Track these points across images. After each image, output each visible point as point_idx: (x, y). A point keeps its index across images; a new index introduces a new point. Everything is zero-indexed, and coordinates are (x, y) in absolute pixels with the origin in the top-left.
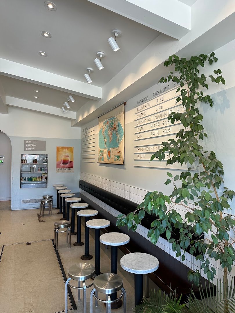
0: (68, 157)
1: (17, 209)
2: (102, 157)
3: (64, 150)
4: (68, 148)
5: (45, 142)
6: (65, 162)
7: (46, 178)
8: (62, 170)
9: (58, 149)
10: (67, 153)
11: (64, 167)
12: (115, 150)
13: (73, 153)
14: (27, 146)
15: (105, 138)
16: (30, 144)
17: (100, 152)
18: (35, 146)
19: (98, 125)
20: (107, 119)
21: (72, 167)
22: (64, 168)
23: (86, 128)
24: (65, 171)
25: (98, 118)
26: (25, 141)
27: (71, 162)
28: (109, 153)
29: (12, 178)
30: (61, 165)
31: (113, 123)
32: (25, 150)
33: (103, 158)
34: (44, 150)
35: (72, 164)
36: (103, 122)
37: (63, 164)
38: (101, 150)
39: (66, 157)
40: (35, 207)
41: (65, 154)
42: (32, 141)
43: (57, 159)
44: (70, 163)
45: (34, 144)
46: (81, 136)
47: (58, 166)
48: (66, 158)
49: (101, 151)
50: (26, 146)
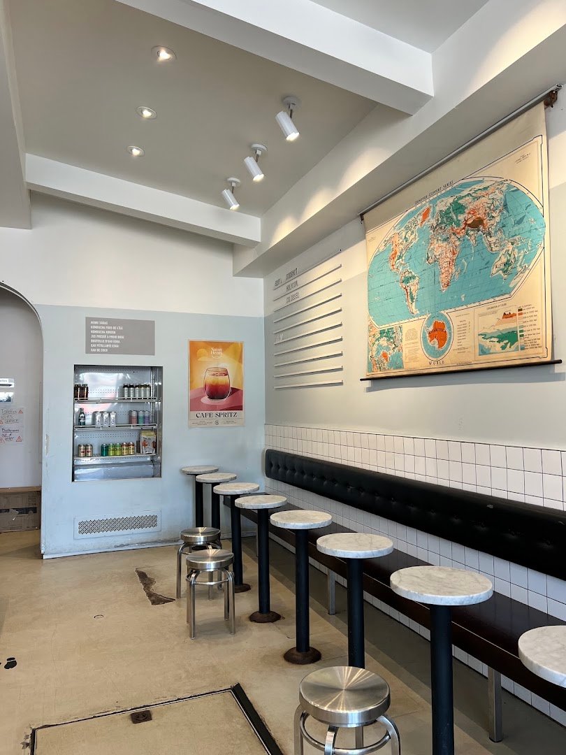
0: (226, 375)
1: (61, 553)
2: (391, 353)
3: (213, 351)
4: (224, 346)
5: (153, 323)
6: (216, 392)
7: (157, 446)
8: (208, 416)
9: (194, 348)
10: (223, 361)
11: (213, 408)
12: (483, 309)
13: (240, 360)
14: (96, 338)
15: (407, 280)
16: (105, 330)
17: (378, 336)
18: (119, 337)
19: (361, 245)
20: (417, 203)
21: (240, 408)
22: (214, 412)
23: (291, 275)
24: (217, 423)
25: (362, 215)
26: (88, 320)
27: (234, 390)
28: (439, 333)
29: (44, 448)
30: (206, 400)
31: (459, 208)
32: (88, 351)
33: (399, 356)
34: (150, 350)
35: (240, 399)
36: (395, 221)
37: (212, 396)
38: (385, 327)
39: (221, 375)
40: (122, 546)
41: (215, 366)
42: (112, 322)
43: (191, 382)
44: (232, 393)
45: (118, 333)
46: (266, 305)
47: (195, 404)
48: (222, 380)
49: (382, 332)
50: (93, 336)
